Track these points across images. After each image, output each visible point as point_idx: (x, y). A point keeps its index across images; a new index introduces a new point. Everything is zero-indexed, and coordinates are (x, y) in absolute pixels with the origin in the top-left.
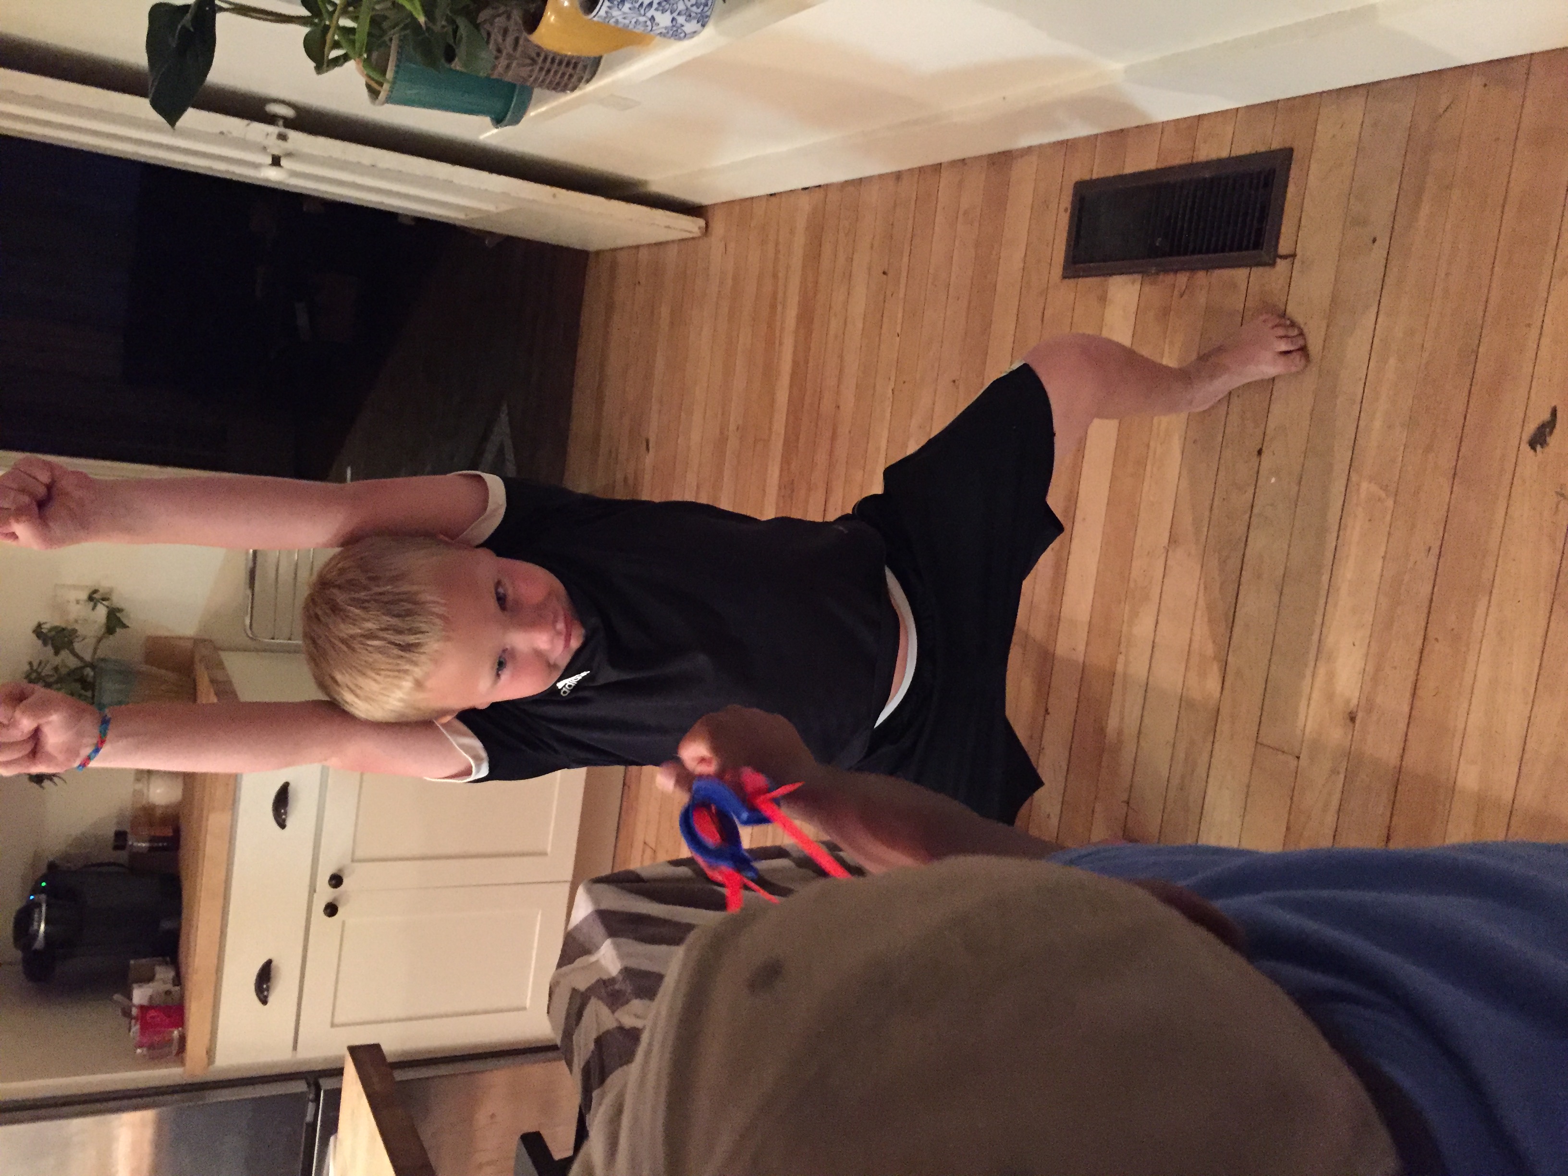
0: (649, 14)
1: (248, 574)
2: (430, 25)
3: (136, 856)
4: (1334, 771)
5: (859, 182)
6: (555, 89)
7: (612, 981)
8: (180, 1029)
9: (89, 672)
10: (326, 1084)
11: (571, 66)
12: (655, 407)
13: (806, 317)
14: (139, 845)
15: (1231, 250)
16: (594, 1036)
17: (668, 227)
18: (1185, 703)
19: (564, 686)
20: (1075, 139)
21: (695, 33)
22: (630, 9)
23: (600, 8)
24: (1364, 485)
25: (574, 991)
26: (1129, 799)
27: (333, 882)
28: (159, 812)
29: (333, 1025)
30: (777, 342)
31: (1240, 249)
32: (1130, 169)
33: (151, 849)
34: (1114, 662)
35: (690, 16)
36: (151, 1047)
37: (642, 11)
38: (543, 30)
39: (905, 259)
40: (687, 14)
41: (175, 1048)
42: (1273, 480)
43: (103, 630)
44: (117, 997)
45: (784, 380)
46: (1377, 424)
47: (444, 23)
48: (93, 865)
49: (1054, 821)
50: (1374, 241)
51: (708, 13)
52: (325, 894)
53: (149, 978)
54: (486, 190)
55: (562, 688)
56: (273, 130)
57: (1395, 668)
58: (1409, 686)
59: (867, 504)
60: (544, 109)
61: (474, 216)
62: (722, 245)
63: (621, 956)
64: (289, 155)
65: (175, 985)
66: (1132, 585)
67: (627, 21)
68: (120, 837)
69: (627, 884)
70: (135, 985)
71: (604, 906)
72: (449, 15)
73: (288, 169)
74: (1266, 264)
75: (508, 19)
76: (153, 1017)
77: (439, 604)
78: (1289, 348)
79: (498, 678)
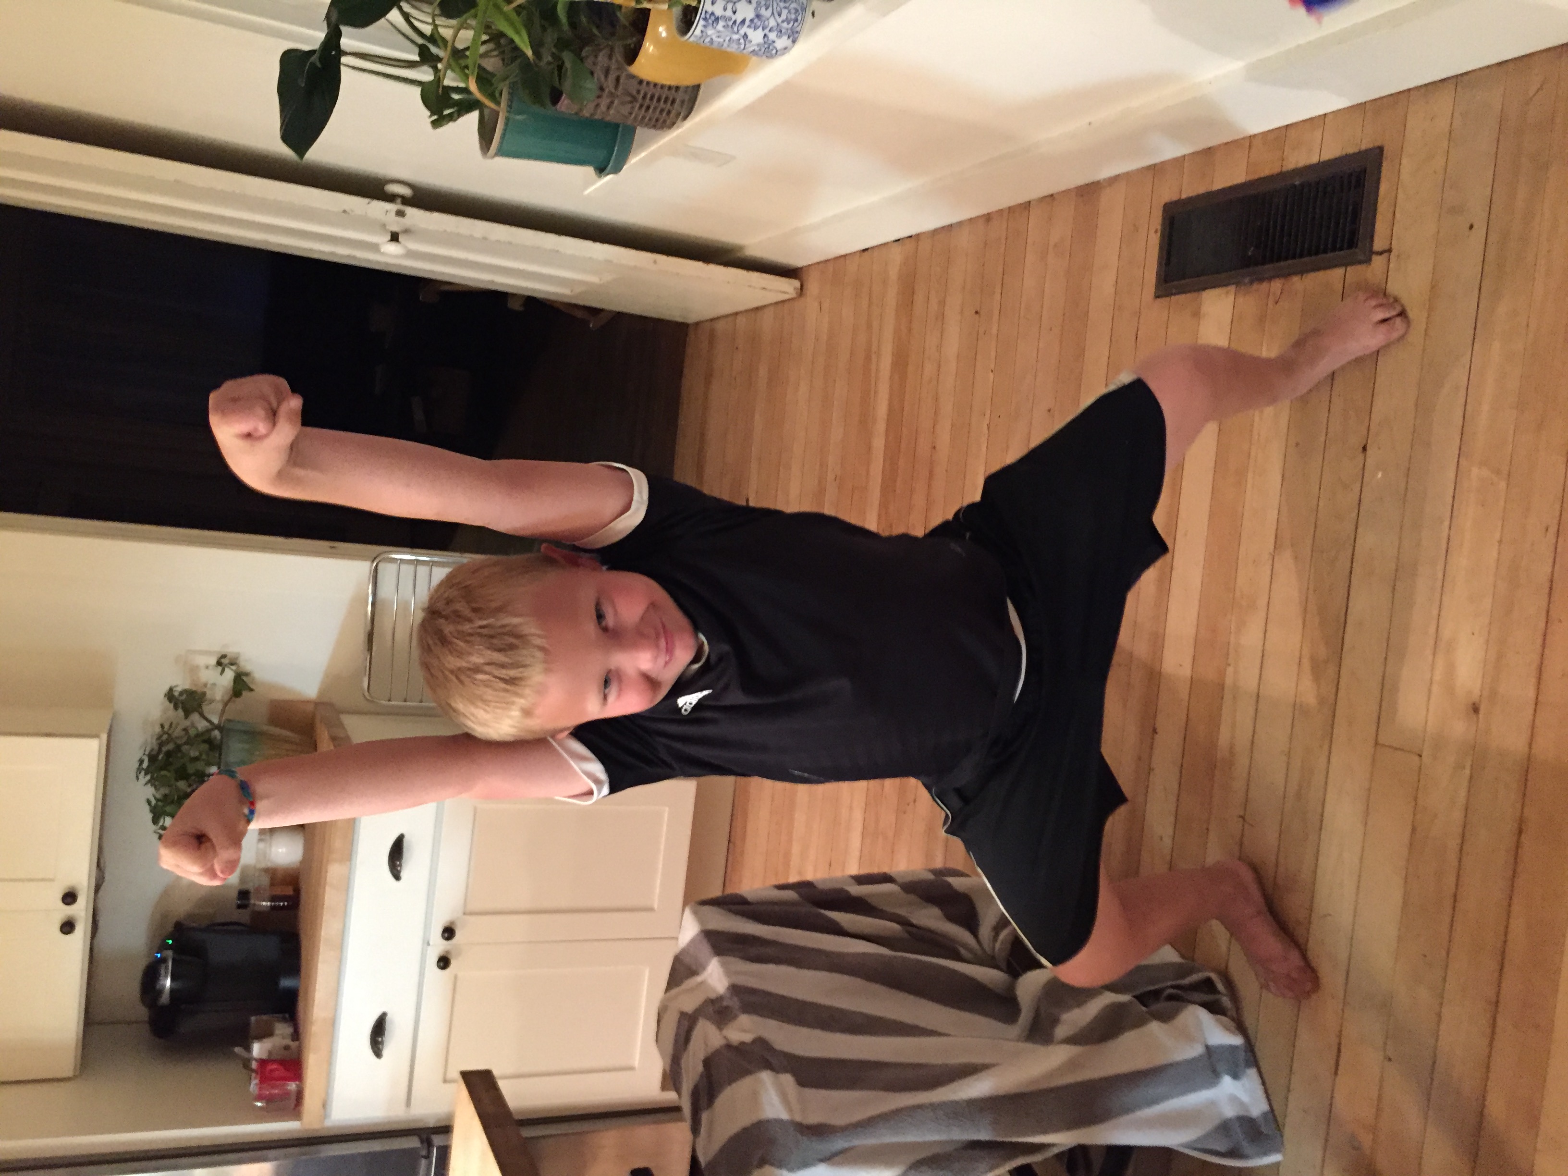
0: (742, 32)
1: (367, 635)
2: (537, 61)
3: (259, 915)
4: (1460, 767)
6: (654, 127)
7: (720, 998)
8: (297, 1082)
9: (217, 734)
10: (437, 1140)
11: (669, 102)
12: (754, 465)
13: (900, 362)
14: (261, 904)
15: (1325, 251)
16: (702, 1056)
17: (767, 290)
18: (1298, 709)
19: (685, 704)
20: (1162, 163)
21: (786, 50)
22: (724, 27)
23: (696, 27)
24: (1475, 471)
25: (683, 1014)
26: (1244, 813)
27: (446, 935)
28: (280, 872)
29: (445, 1081)
30: (872, 393)
31: (1334, 249)
32: (1218, 185)
33: (273, 908)
34: (1222, 674)
35: (781, 31)
36: (269, 1099)
37: (735, 29)
38: (643, 61)
39: (997, 296)
40: (778, 30)
41: (293, 1102)
42: (1380, 475)
43: (231, 692)
44: (237, 1050)
45: (880, 427)
46: (1486, 408)
47: (550, 59)
48: (217, 925)
49: (1168, 841)
50: (1471, 227)
51: (798, 29)
52: (439, 946)
53: (265, 1034)
54: (590, 258)
55: (682, 707)
56: (392, 207)
57: (1517, 654)
59: (968, 513)
60: (643, 154)
61: (578, 290)
62: (816, 304)
63: (728, 973)
64: (406, 231)
65: (293, 1041)
66: (1238, 594)
67: (721, 40)
68: (244, 894)
69: (737, 907)
70: (254, 1041)
71: (710, 927)
72: (554, 50)
73: (405, 247)
74: (1360, 262)
75: (610, 57)
76: (271, 1071)
77: (539, 636)
78: (1387, 315)
79: (605, 697)
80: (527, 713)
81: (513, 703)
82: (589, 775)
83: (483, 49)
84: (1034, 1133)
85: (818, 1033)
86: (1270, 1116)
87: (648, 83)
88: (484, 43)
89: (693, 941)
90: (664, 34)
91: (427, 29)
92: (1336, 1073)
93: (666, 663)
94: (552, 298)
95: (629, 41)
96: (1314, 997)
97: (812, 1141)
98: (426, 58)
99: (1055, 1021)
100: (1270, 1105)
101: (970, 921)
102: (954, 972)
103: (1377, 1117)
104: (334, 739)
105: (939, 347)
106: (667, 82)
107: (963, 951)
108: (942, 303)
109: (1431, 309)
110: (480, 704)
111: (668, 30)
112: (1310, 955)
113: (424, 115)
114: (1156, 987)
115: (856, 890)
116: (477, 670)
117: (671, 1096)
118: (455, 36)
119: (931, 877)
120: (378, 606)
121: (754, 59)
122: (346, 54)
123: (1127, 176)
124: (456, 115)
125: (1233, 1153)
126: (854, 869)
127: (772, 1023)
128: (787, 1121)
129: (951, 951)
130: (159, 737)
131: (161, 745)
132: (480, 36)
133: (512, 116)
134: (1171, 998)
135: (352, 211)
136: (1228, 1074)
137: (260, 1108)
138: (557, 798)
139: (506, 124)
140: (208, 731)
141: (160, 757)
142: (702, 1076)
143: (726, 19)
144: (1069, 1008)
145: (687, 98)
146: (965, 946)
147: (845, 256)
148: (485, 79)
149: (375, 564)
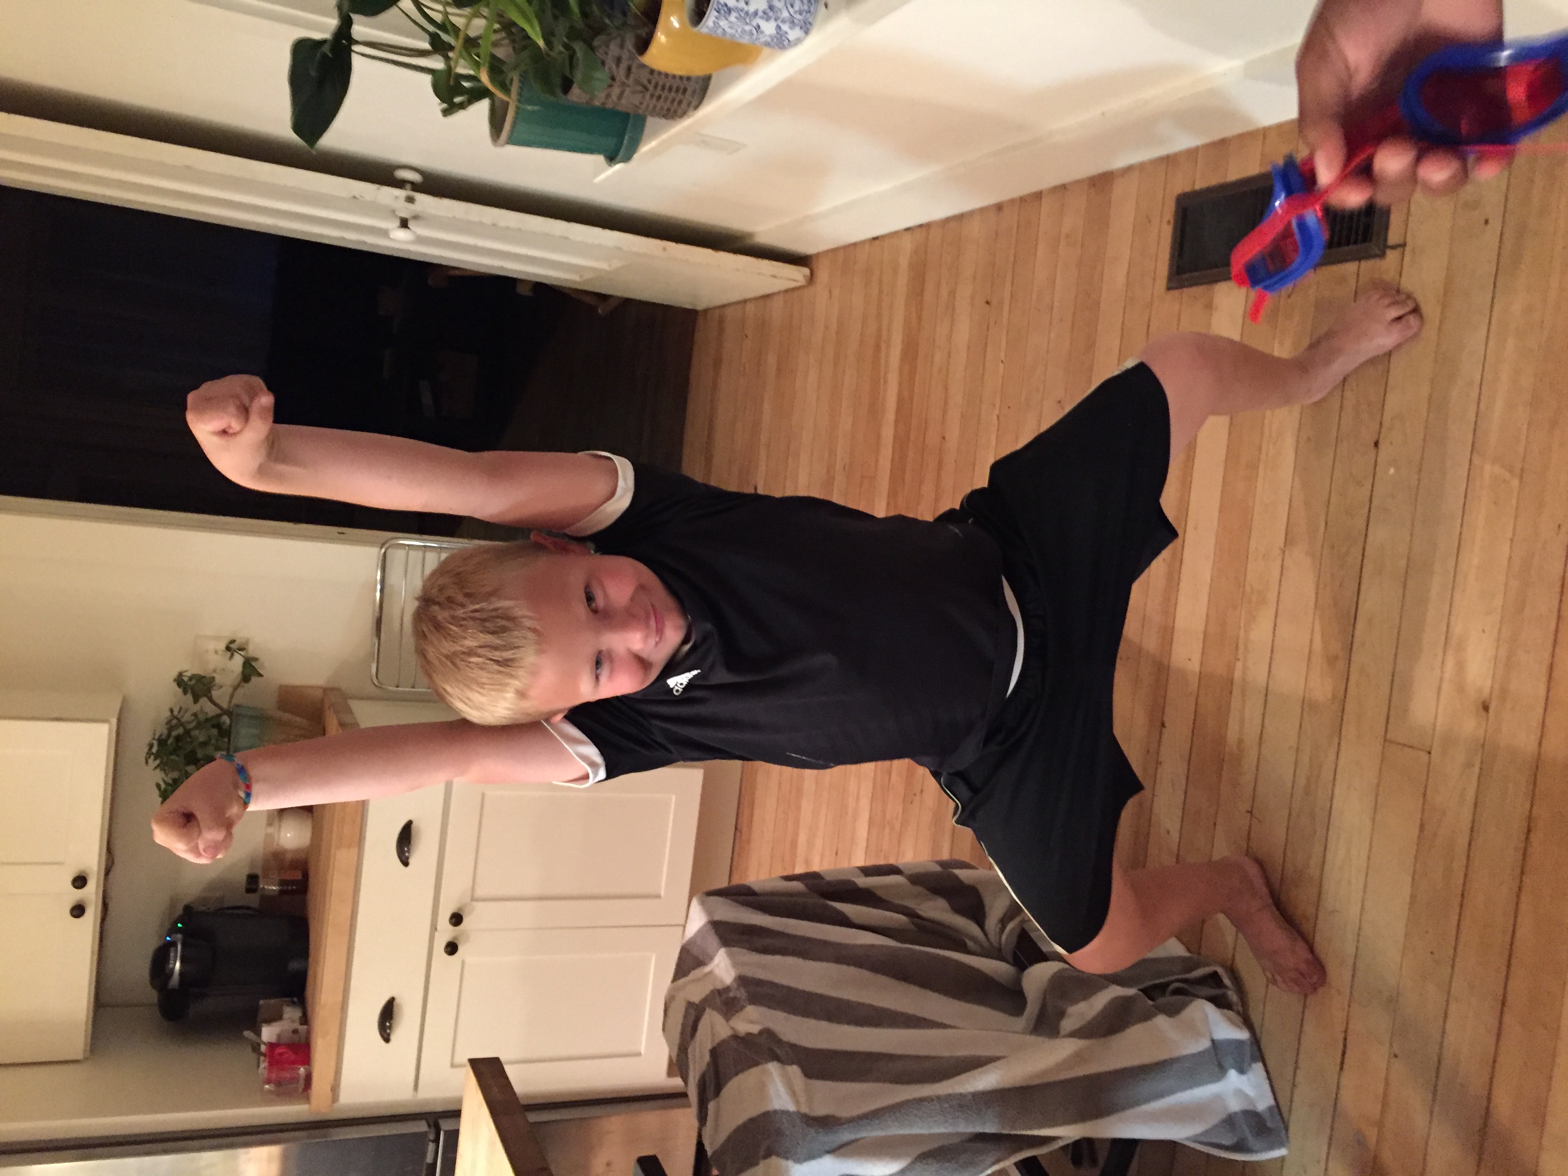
0: (754, 24)
1: (375, 622)
2: (548, 51)
3: (267, 899)
4: (1469, 765)
5: (960, 218)
6: (665, 116)
7: (727, 989)
8: (306, 1066)
9: (226, 719)
10: (446, 1125)
12: (763, 453)
13: (910, 353)
14: (270, 888)
16: (709, 1046)
17: (774, 276)
18: (1308, 706)
19: (676, 685)
20: (1176, 154)
21: (798, 41)
22: (736, 18)
23: (708, 18)
24: (1488, 467)
25: (690, 1004)
26: (1252, 808)
27: (454, 920)
28: (289, 856)
29: (453, 1066)
30: (882, 381)
31: (1348, 243)
32: (1233, 175)
33: (282, 892)
34: (1231, 669)
35: (794, 23)
36: (279, 1083)
37: (748, 20)
38: (655, 51)
39: (1008, 285)
40: (791, 21)
41: (302, 1083)
42: (1392, 471)
43: (240, 677)
44: (247, 1034)
45: (890, 415)
46: (1499, 405)
47: (561, 49)
48: (229, 908)
49: (1175, 836)
50: (1486, 222)
51: (811, 20)
52: (447, 931)
53: (276, 1017)
55: (674, 687)
56: (401, 193)
57: (1529, 652)
58: (1544, 670)
59: (974, 498)
60: (654, 143)
61: (588, 276)
62: (826, 292)
63: (735, 964)
64: (416, 217)
65: (301, 1024)
66: (1248, 589)
67: (733, 31)
68: (253, 879)
69: (743, 898)
70: (264, 1025)
71: (717, 917)
72: (566, 40)
73: (415, 233)
74: (1375, 256)
75: (622, 46)
76: (281, 1054)
77: (530, 618)
78: (1400, 312)
79: (597, 677)
80: (522, 694)
81: (507, 684)
82: (585, 758)
83: (495, 37)
84: (1041, 1126)
85: (824, 1024)
86: (1276, 1110)
87: (660, 73)
88: (495, 31)
89: (700, 932)
90: (676, 25)
91: (438, 17)
92: (1341, 1069)
93: (657, 644)
94: (564, 284)
95: (639, 32)
96: (1321, 990)
97: (819, 1132)
98: (439, 47)
99: (1062, 1014)
100: (1275, 1099)
101: (977, 914)
102: (958, 964)
103: (1383, 1112)
104: (342, 725)
105: (950, 337)
106: (678, 72)
107: (970, 944)
108: (953, 293)
109: (1444, 307)
110: (475, 687)
111: (681, 22)
112: (1318, 948)
113: (436, 104)
114: (1162, 980)
115: (863, 882)
116: (471, 653)
117: (677, 1082)
118: (467, 25)
119: (938, 869)
120: (386, 590)
121: (766, 51)
122: (357, 42)
123: (1142, 167)
124: (466, 103)
125: (1239, 1147)
126: (860, 860)
127: (780, 1015)
128: (794, 1112)
129: (958, 943)
130: (169, 722)
131: (171, 729)
132: (492, 25)
133: (522, 106)
134: (1177, 992)
135: (362, 197)
136: (1234, 1068)
137: (269, 1091)
138: (554, 782)
139: (517, 113)
140: (219, 716)
141: (169, 742)
142: (708, 1065)
143: (738, 10)
144: (1075, 1001)
145: (698, 87)
146: (974, 939)
147: (855, 245)
148: (496, 68)
149: (383, 550)
